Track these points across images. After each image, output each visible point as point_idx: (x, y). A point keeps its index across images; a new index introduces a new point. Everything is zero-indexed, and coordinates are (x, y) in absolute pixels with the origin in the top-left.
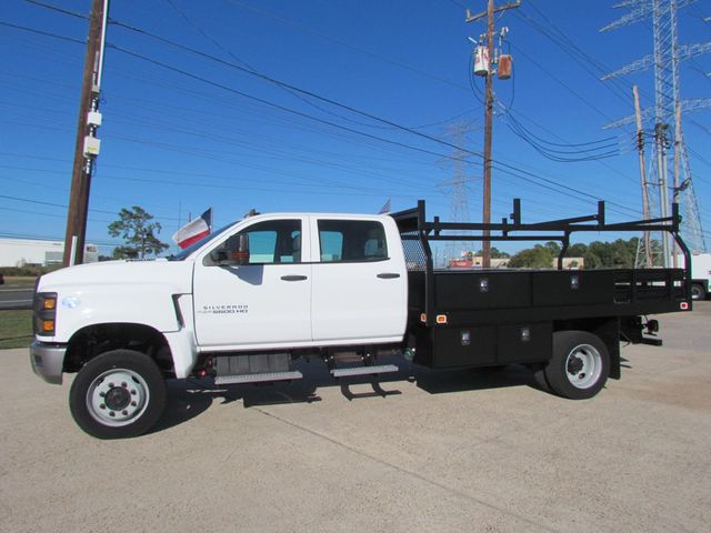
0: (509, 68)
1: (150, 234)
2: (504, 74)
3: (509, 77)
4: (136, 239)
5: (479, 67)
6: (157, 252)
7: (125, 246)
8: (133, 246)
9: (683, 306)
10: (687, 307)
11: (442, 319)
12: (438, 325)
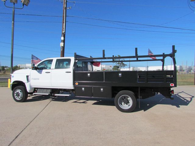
4: (119, 63)
7: (116, 65)
9: (171, 85)
10: (173, 86)
11: (77, 84)
12: (76, 85)
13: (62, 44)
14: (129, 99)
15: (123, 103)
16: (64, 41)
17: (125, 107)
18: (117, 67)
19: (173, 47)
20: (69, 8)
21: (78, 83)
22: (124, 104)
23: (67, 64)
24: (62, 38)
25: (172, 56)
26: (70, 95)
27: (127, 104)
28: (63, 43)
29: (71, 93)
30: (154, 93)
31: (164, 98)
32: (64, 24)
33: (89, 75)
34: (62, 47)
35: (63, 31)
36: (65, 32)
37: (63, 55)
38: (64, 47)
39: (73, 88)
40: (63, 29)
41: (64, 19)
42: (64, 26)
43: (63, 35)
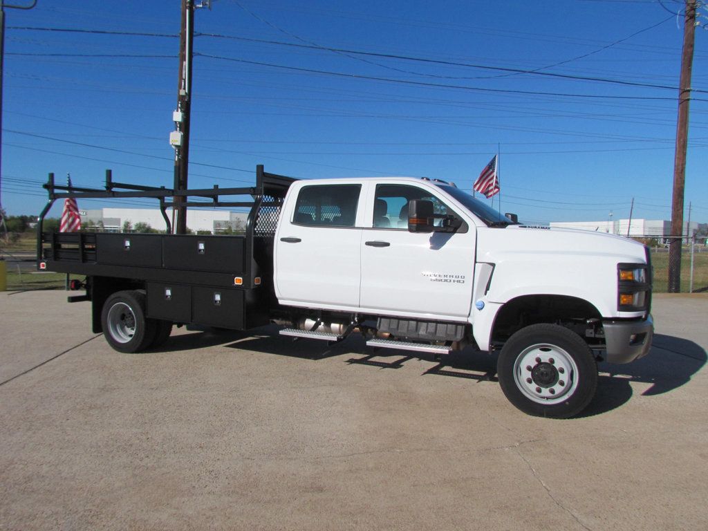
13: (176, 138)
16: (185, 126)
20: (204, 4)
24: (178, 116)
28: (181, 134)
32: (186, 63)
34: (176, 146)
35: (180, 88)
36: (189, 94)
38: (184, 149)
40: (183, 83)
41: (185, 46)
42: (184, 72)
43: (179, 105)
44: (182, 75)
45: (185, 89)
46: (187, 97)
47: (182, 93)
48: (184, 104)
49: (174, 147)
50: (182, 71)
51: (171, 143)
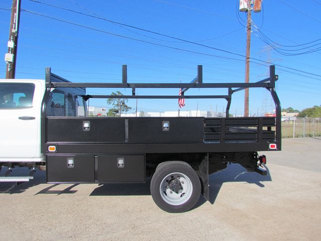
0: (260, 5)
1: (123, 103)
2: (257, 9)
3: (260, 11)
4: (118, 105)
5: (241, 7)
6: (127, 111)
7: (113, 108)
8: (116, 108)
9: (272, 146)
10: (275, 148)
11: (52, 149)
12: (49, 152)
13: (9, 57)
14: (181, 179)
15: (168, 191)
16: (15, 51)
17: (174, 198)
18: (115, 111)
19: (272, 68)
21: (57, 146)
22: (172, 193)
23: (21, 99)
24: (11, 44)
25: (270, 88)
26: (32, 178)
27: (177, 193)
28: (13, 55)
29: (35, 171)
30: (224, 162)
31: (244, 172)
32: (16, 14)
33: (86, 125)
34: (9, 62)
35: (12, 28)
36: (18, 32)
37: (12, 75)
38: (13, 65)
39: (39, 160)
40: (14, 26)
41: (16, 4)
42: (15, 19)
43: (12, 38)
44: (13, 21)
45: (15, 29)
46: (16, 34)
47: (14, 31)
48: (14, 38)
49: (7, 63)
50: (13, 18)
51: (6, 60)
